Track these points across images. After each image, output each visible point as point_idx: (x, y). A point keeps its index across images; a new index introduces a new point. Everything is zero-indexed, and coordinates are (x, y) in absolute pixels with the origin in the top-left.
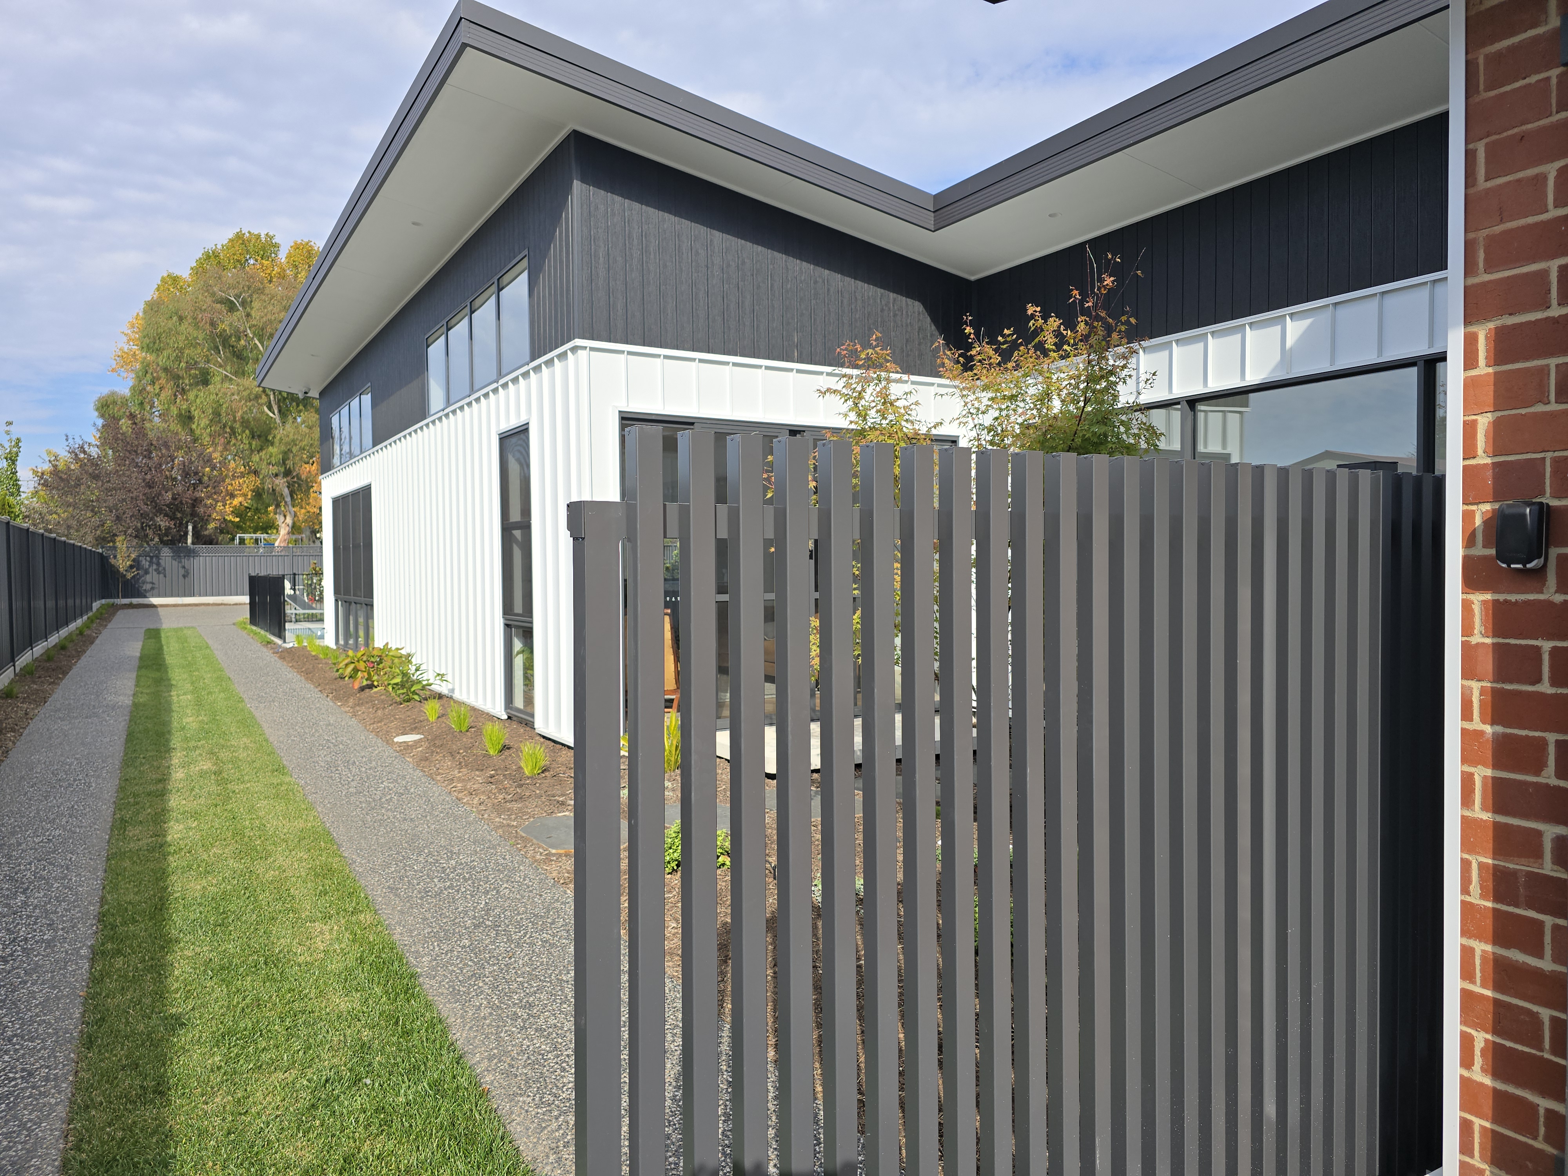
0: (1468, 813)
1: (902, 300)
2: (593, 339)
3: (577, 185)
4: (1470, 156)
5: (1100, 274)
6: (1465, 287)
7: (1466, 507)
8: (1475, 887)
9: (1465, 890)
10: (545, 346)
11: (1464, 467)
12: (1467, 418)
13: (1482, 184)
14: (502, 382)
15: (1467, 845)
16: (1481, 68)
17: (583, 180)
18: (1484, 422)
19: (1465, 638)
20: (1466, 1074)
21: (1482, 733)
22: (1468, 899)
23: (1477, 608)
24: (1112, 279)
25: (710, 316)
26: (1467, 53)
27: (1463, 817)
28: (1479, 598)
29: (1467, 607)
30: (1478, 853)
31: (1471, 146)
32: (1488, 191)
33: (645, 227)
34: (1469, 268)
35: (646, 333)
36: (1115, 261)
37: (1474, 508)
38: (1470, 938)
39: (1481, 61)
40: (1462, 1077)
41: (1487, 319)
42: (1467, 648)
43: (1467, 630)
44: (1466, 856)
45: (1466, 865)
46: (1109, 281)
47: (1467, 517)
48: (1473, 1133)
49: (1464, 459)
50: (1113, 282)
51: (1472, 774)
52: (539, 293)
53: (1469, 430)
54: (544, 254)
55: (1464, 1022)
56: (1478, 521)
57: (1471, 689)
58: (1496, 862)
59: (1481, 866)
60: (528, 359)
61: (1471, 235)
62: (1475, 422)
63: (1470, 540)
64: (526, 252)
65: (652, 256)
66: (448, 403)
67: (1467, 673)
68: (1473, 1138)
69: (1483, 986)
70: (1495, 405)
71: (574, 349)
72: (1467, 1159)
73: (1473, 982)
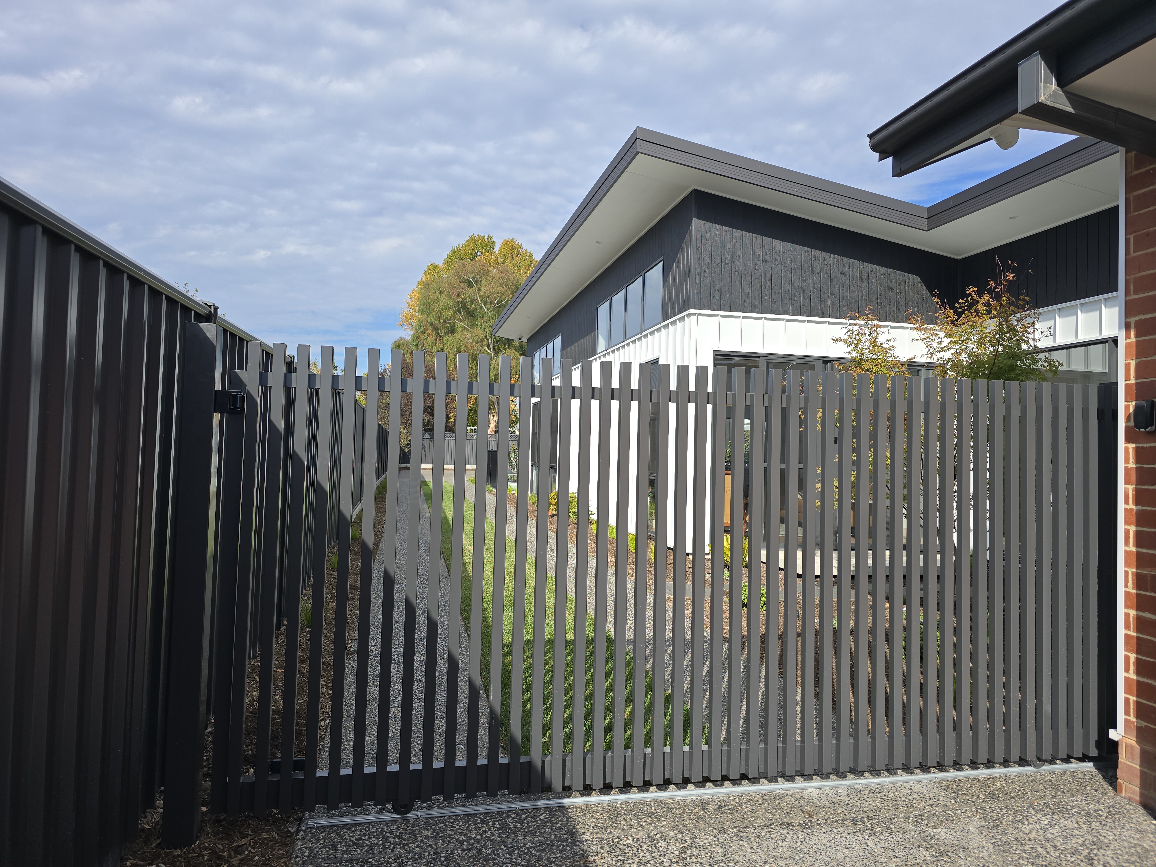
0: (1127, 549)
1: (905, 275)
2: (700, 309)
3: (694, 220)
4: (1127, 241)
5: (1004, 273)
6: (1126, 301)
7: (1127, 403)
8: (1130, 584)
9: (1126, 586)
10: (671, 313)
11: (1126, 385)
12: (1127, 362)
13: (1133, 254)
14: (643, 334)
15: (1127, 564)
16: (1132, 202)
17: (698, 218)
18: (1133, 363)
19: (1126, 465)
20: (1127, 675)
21: (1133, 510)
22: (1127, 590)
23: (1131, 451)
24: (1012, 275)
25: (773, 292)
26: (1126, 194)
27: (1125, 550)
28: (1132, 446)
29: (1127, 450)
30: (1131, 567)
31: (1128, 237)
32: (1134, 257)
33: (734, 241)
34: (1127, 293)
35: (732, 303)
36: (1014, 265)
37: (1130, 403)
38: (1128, 609)
39: (1132, 198)
40: (1125, 677)
41: (1134, 316)
42: (1127, 469)
43: (1127, 461)
44: (1127, 569)
45: (1126, 573)
46: (1010, 276)
47: (1127, 407)
48: (1130, 704)
49: (1125, 381)
50: (1013, 277)
51: (1129, 530)
52: (669, 282)
53: (1127, 366)
54: (674, 260)
55: (1126, 650)
56: (1132, 410)
57: (1128, 489)
58: (1139, 571)
59: (1133, 573)
60: (660, 320)
61: (1128, 277)
62: (1129, 364)
63: (1128, 419)
64: (662, 258)
65: (738, 258)
66: (609, 345)
67: (1127, 482)
68: (1130, 706)
69: (1133, 632)
70: (1136, 356)
71: (689, 315)
72: (1128, 717)
73: (1130, 630)
